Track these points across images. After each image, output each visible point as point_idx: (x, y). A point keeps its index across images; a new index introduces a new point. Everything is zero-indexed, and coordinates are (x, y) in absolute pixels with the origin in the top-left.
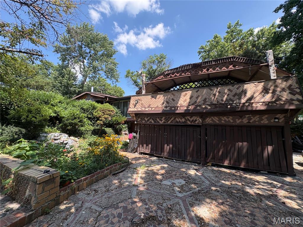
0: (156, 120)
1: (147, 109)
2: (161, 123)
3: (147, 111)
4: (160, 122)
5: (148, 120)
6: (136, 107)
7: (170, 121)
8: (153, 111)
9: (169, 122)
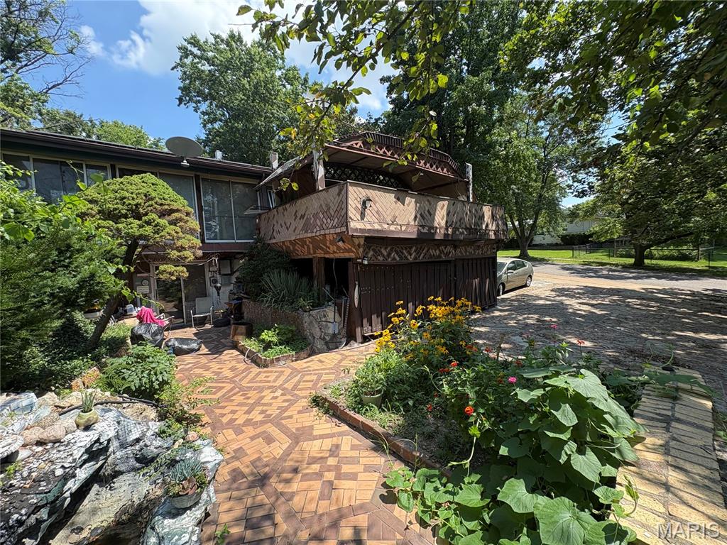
0: (403, 253)
1: (392, 228)
2: (411, 258)
3: (393, 231)
4: (409, 257)
5: (389, 254)
6: (365, 219)
7: (422, 255)
8: (405, 232)
9: (421, 258)
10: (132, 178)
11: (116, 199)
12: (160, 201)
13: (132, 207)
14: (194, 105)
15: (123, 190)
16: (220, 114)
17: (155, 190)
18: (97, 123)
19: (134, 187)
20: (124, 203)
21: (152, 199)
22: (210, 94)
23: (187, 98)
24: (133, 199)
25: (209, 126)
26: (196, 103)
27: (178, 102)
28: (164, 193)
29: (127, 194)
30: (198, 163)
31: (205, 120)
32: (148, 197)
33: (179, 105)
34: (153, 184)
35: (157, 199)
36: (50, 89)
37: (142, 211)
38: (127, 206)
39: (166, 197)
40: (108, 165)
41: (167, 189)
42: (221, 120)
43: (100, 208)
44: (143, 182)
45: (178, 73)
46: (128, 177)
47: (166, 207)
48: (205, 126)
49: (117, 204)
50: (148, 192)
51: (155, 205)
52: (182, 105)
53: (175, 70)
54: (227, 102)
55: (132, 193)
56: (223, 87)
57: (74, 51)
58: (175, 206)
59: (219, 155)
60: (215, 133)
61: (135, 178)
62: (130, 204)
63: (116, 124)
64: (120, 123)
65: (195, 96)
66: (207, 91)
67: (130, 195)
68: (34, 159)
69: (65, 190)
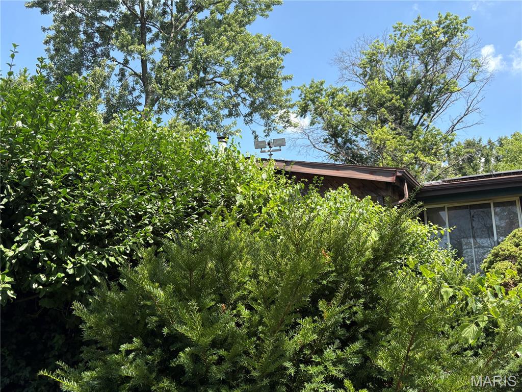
18: (496, 142)
40: (516, 199)
68: (448, 208)
69: (474, 237)
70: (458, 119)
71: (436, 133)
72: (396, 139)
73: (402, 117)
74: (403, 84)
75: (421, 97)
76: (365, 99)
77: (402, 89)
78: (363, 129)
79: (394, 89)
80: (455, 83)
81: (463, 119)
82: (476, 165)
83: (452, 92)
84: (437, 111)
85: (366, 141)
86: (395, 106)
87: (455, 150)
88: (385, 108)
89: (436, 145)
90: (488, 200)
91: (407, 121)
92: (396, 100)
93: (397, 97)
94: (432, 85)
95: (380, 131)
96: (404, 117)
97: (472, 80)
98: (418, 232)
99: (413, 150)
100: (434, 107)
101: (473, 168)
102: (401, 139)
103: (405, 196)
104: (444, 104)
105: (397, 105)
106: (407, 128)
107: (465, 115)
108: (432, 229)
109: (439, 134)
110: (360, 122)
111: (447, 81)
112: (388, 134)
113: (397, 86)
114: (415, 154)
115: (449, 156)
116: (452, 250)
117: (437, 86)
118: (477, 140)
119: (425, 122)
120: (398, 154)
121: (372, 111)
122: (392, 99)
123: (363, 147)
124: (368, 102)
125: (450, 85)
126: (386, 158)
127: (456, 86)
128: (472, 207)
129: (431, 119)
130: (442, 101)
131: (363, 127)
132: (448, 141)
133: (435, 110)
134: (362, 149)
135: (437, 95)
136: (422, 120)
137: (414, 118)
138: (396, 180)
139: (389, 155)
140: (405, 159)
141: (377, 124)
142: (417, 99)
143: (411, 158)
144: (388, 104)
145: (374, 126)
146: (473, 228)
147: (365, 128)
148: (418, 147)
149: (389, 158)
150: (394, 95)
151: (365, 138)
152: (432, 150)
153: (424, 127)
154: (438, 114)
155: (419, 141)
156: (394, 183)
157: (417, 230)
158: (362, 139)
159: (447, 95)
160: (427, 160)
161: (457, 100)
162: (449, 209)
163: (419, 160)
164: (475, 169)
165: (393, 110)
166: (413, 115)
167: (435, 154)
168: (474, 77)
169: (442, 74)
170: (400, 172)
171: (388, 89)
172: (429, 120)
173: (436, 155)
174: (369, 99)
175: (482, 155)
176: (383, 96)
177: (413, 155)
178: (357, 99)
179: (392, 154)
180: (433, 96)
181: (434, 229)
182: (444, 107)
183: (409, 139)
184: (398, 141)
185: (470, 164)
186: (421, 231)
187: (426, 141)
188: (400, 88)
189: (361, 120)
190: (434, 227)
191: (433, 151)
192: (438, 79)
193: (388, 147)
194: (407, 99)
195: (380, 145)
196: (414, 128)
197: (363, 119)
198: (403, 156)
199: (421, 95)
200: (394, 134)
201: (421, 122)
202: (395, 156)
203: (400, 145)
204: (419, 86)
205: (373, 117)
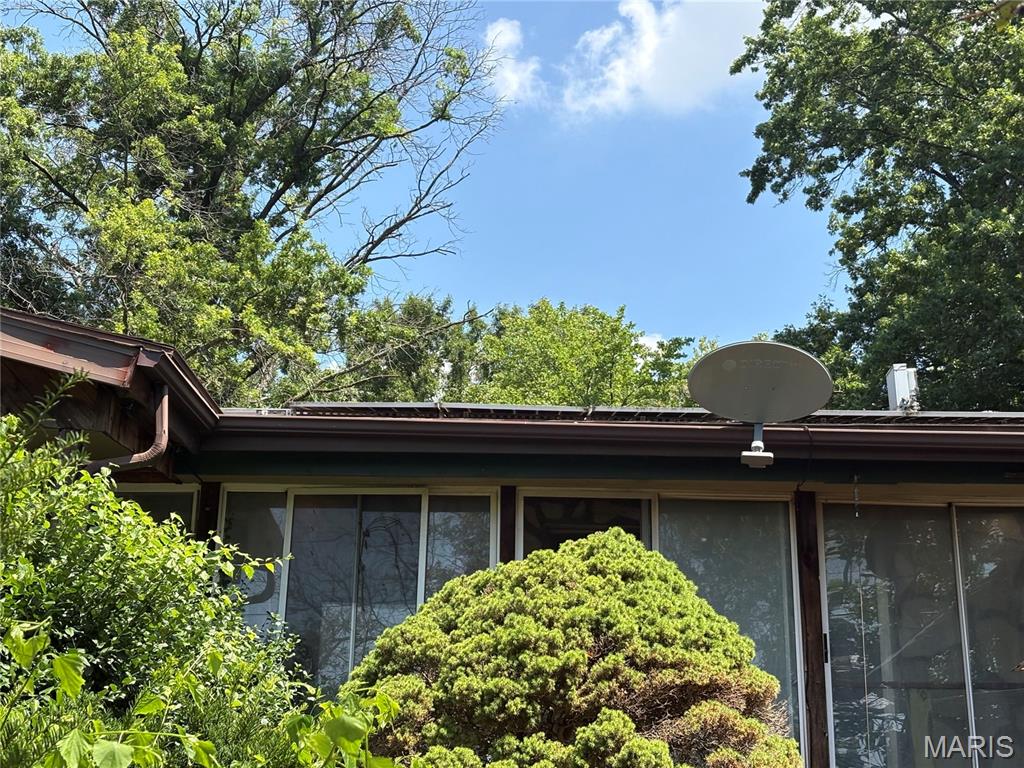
10: (557, 557)
11: (495, 652)
12: (645, 652)
13: (544, 686)
14: (810, 181)
15: (520, 610)
16: (915, 193)
17: (632, 603)
18: (489, 321)
19: (560, 596)
20: (522, 666)
21: (616, 644)
22: (873, 122)
23: (786, 163)
24: (553, 647)
25: (869, 252)
26: (815, 173)
27: (747, 186)
28: (664, 612)
29: (531, 629)
30: (810, 443)
31: (850, 233)
32: (605, 637)
33: (751, 199)
34: (626, 576)
35: (638, 642)
36: (376, 244)
37: (577, 701)
38: (529, 679)
39: (670, 627)
40: (493, 491)
41: (677, 590)
42: (916, 218)
43: (441, 694)
44: (594, 570)
45: (758, 77)
46: (543, 553)
47: (668, 676)
48: (849, 256)
49: (497, 672)
50: (606, 613)
51: (629, 671)
52: (767, 195)
53: (747, 69)
54: (945, 135)
55: (550, 625)
56: (928, 79)
57: (450, 110)
58: (705, 667)
59: (903, 382)
60: (892, 277)
61: (568, 556)
62: (539, 672)
63: (541, 314)
64: (555, 306)
65: (814, 147)
66: (862, 112)
67: (544, 631)
68: (297, 498)
69: (361, 602)
70: (389, 224)
71: (312, 253)
72: (182, 249)
73: (215, 182)
74: (235, 70)
75: (285, 128)
76: (95, 90)
77: (228, 88)
78: (77, 194)
79: (203, 81)
80: (391, 109)
81: (401, 229)
82: (426, 381)
83: (381, 137)
84: (330, 188)
85: (82, 236)
86: (194, 139)
87: (361, 321)
88: (163, 139)
89: (306, 293)
90: (417, 486)
91: (232, 199)
92: (201, 120)
93: (204, 109)
94: (324, 97)
95: (132, 211)
96: (222, 180)
97: (442, 115)
98: (168, 565)
99: (233, 298)
100: (321, 170)
101: (415, 388)
102: (199, 252)
103: (157, 441)
104: (353, 169)
105: (204, 135)
106: (228, 223)
107: (409, 218)
108: (218, 558)
109: (320, 260)
110: (68, 167)
111: (372, 95)
112: (159, 227)
113: (212, 73)
114: (235, 310)
115: (341, 335)
116: (287, 636)
117: (338, 105)
118: (438, 301)
119: (287, 216)
120: (184, 301)
121: (116, 138)
122: (188, 111)
123: (70, 259)
124: (105, 103)
125: (380, 111)
126: (139, 307)
127: (396, 120)
128: (367, 503)
129: (308, 209)
130: (349, 156)
131: (76, 186)
132: (344, 287)
133: (325, 184)
134: (65, 263)
135: (336, 135)
136: (279, 206)
137: (256, 195)
138: (133, 381)
139: (153, 302)
140: (201, 321)
141: (123, 186)
142: (271, 133)
143: (221, 323)
144: (174, 125)
145: (113, 191)
146: (361, 568)
147: (84, 192)
148: (250, 289)
149: (152, 311)
150: (194, 98)
151: (80, 226)
152: (293, 307)
153: (282, 230)
154: (331, 196)
155: (255, 271)
156: (125, 390)
157: (167, 558)
158: (70, 228)
159: (364, 142)
160: (271, 337)
161: (392, 164)
162: (300, 501)
163: (247, 334)
164: (421, 390)
165: (185, 149)
166: (254, 181)
167: (300, 324)
168: (446, 104)
169: (360, 70)
170: (150, 355)
171: (178, 75)
172: (301, 210)
173: (302, 328)
174: (109, 95)
175: (447, 353)
176: (159, 93)
177: (227, 312)
178: (67, 82)
179: (161, 299)
180: (325, 132)
181: (224, 559)
182: (354, 177)
183: (224, 257)
184: (186, 259)
185: (410, 375)
186: (181, 560)
187: (277, 275)
188: (221, 83)
189: (75, 161)
190: (226, 551)
191: (292, 312)
192: (345, 83)
193: (150, 273)
194: (239, 124)
195: (126, 260)
196: (248, 224)
197: (80, 159)
198: (195, 310)
199: (287, 122)
200: (178, 232)
201: (274, 210)
202: (171, 307)
203: (191, 273)
204: (283, 91)
205: (118, 157)
